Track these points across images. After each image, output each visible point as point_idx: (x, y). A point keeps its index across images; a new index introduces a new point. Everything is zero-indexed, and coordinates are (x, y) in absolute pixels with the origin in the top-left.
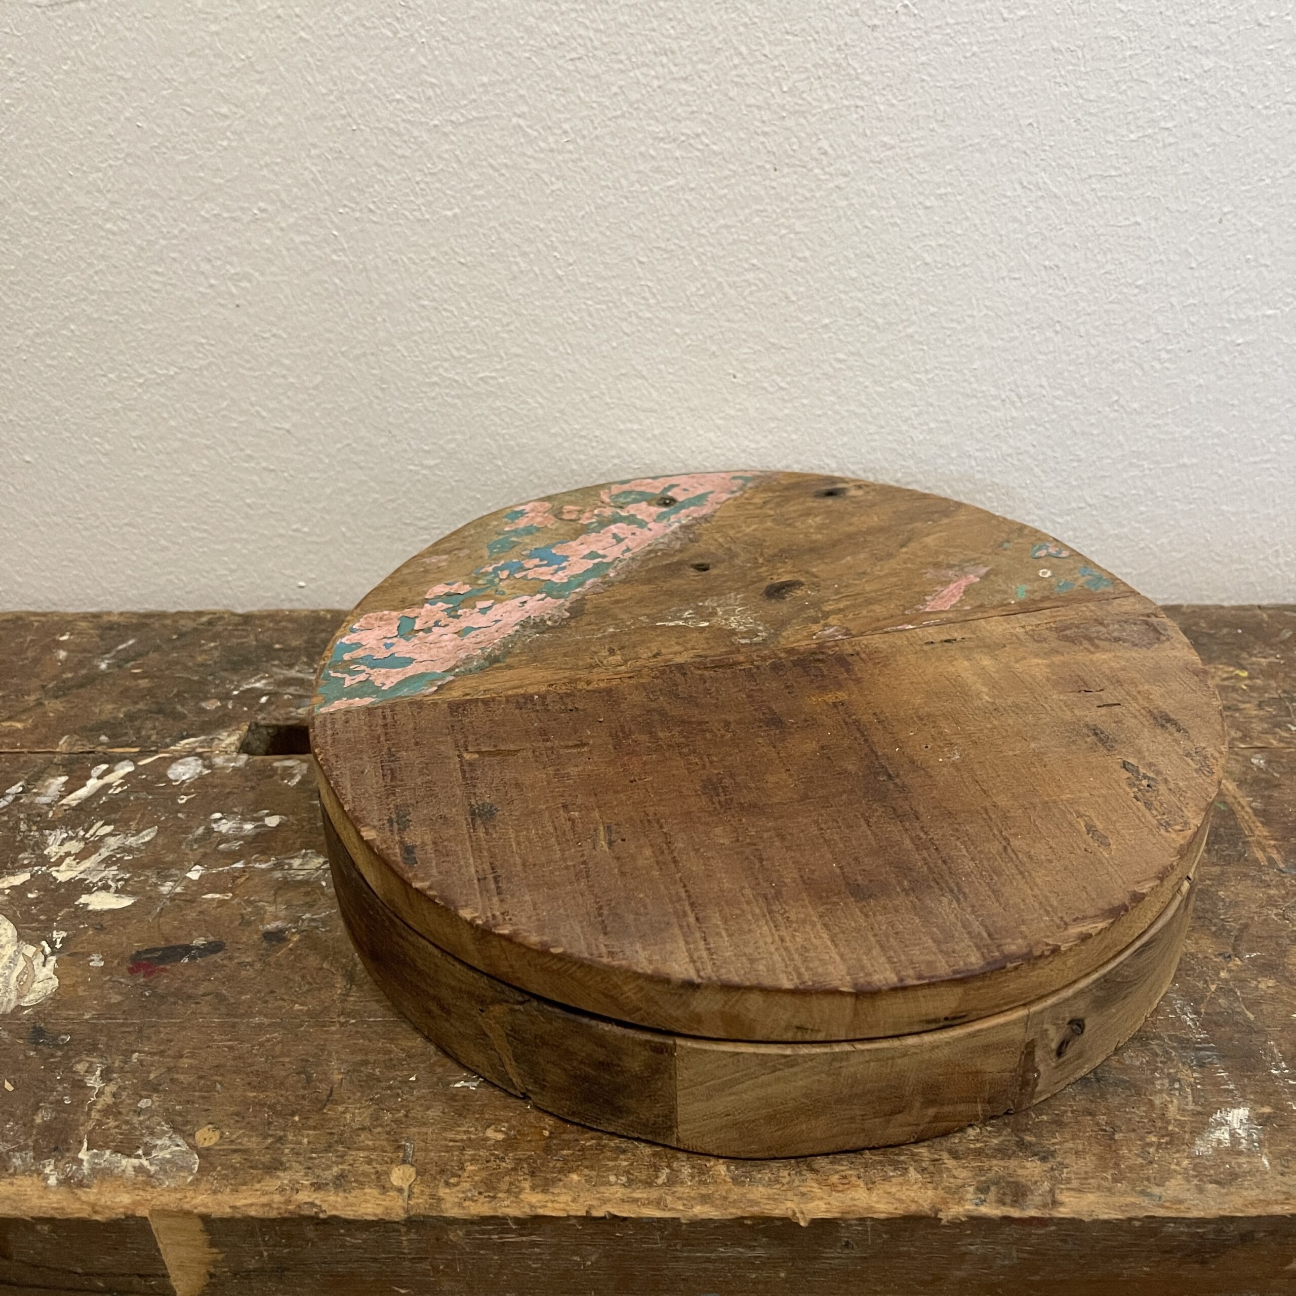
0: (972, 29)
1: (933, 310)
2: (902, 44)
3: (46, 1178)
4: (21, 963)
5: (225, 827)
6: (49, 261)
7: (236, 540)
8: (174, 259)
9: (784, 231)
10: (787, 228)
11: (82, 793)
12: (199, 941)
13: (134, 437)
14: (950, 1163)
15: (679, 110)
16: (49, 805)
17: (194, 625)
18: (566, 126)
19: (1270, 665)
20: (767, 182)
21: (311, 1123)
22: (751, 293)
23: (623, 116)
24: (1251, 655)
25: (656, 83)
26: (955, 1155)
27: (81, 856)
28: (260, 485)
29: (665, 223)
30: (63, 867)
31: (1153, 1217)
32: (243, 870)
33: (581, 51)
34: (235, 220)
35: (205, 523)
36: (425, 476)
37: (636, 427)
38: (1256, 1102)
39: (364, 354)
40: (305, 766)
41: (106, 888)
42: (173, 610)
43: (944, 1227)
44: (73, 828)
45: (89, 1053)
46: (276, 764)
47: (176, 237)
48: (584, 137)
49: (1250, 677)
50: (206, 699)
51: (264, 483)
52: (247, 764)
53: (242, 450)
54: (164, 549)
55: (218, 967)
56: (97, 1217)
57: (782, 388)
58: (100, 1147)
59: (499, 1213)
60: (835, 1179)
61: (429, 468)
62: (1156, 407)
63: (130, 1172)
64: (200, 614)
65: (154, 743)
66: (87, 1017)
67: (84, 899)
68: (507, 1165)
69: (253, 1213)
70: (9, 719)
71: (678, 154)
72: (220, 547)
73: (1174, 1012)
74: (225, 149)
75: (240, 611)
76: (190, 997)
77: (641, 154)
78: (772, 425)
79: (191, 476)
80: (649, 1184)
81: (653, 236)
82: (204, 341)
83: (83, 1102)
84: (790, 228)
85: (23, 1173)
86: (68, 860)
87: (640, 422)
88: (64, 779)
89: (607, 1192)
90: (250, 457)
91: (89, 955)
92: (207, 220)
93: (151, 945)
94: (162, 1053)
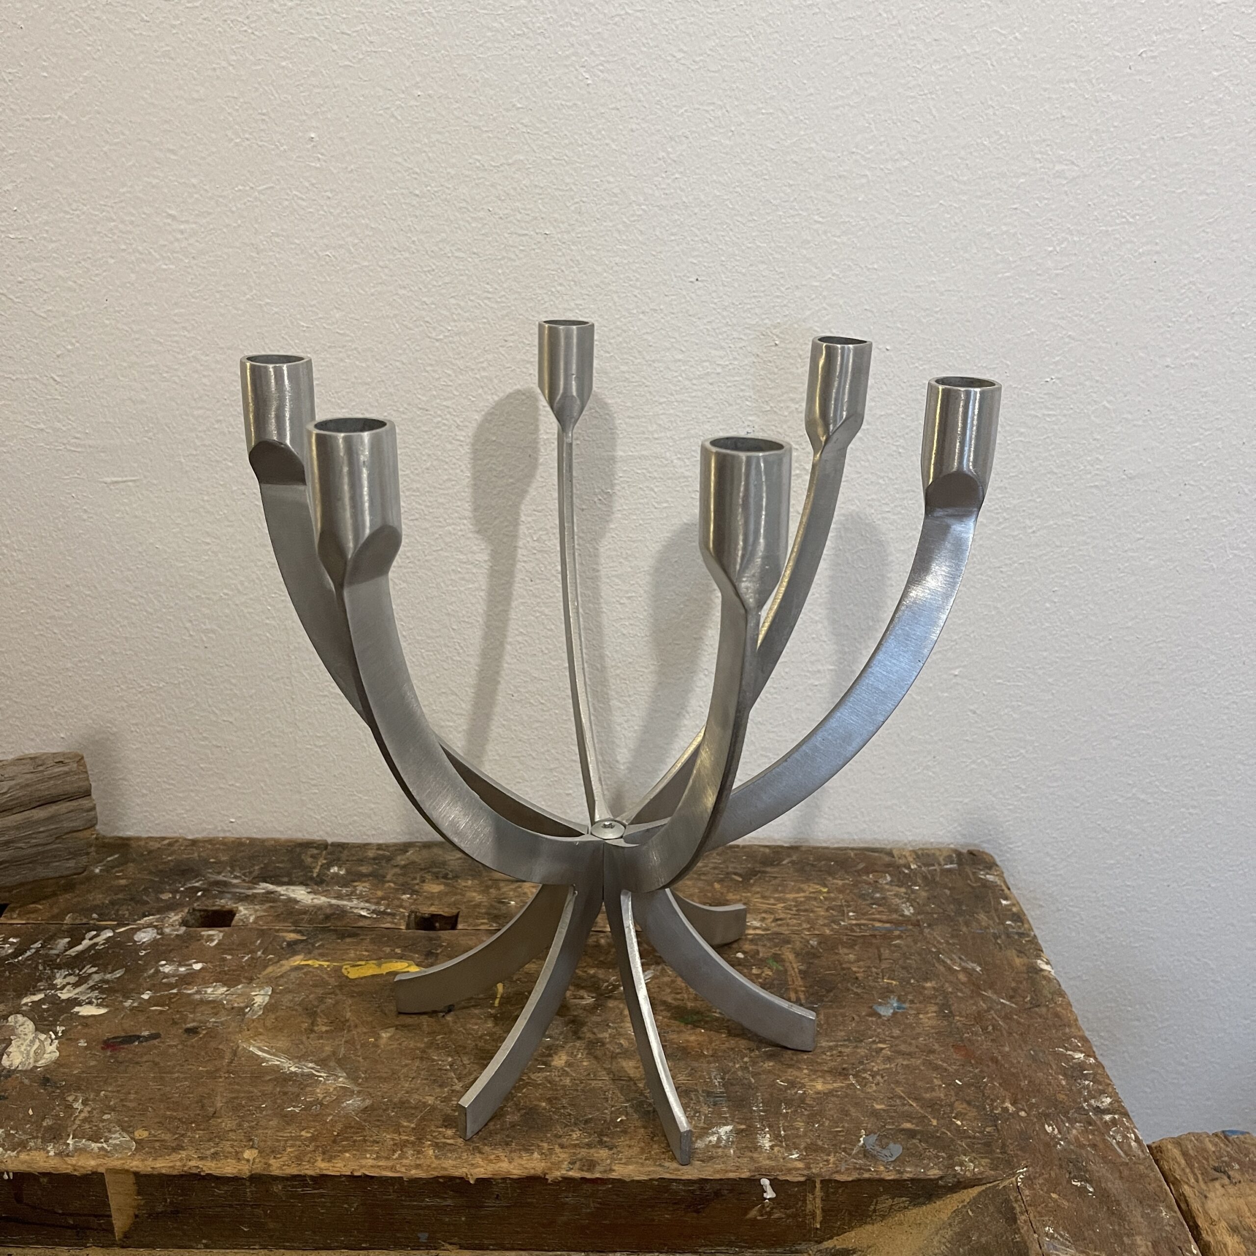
0: (638, 512)
1: (630, 660)
2: (600, 518)
3: (48, 1152)
4: (37, 1043)
5: (167, 969)
6: (94, 619)
7: (192, 791)
8: (170, 620)
9: (538, 614)
10: (539, 612)
11: (79, 948)
12: (146, 1033)
13: (133, 724)
14: (558, 1150)
15: (475, 548)
16: (58, 955)
17: (158, 845)
18: (409, 554)
19: (844, 885)
20: (528, 588)
21: (202, 1127)
22: (520, 648)
23: (442, 550)
24: (834, 878)
25: (460, 533)
26: (562, 1146)
27: (76, 985)
28: (210, 756)
29: (468, 608)
30: (64, 991)
31: (664, 1179)
32: (176, 994)
33: (417, 516)
34: (208, 599)
35: (173, 779)
36: (316, 752)
37: (451, 724)
38: (738, 1123)
39: (282, 678)
40: (221, 935)
41: (90, 1003)
42: (144, 835)
43: (550, 1184)
44: (72, 969)
45: (75, 1091)
46: (203, 933)
47: (172, 607)
48: (419, 560)
49: (828, 892)
50: (162, 892)
51: (213, 754)
52: (185, 932)
53: (201, 734)
54: (144, 795)
55: (156, 1047)
56: (76, 1173)
57: (542, 704)
58: (79, 1138)
59: (302, 1173)
60: (492, 1157)
61: (320, 747)
62: (771, 721)
63: (96, 1150)
64: (164, 839)
65: (127, 919)
66: (75, 1072)
67: (77, 1009)
68: (311, 1148)
69: (164, 1171)
70: (33, 903)
71: (474, 571)
72: (181, 795)
73: (710, 1078)
74: (207, 561)
75: (190, 837)
76: (137, 1063)
77: (453, 570)
78: (538, 725)
79: (166, 749)
80: (388, 1158)
81: (460, 615)
82: (183, 667)
83: (71, 1115)
84: (542, 613)
85: (35, 1150)
86: (68, 987)
87: (455, 722)
88: (67, 940)
89: (364, 1162)
90: (205, 738)
91: (78, 1039)
92: (191, 599)
93: (116, 1035)
94: (118, 1091)
